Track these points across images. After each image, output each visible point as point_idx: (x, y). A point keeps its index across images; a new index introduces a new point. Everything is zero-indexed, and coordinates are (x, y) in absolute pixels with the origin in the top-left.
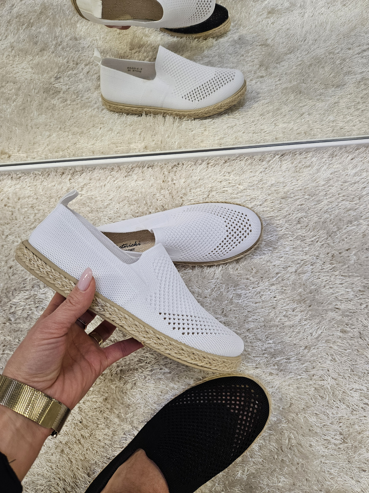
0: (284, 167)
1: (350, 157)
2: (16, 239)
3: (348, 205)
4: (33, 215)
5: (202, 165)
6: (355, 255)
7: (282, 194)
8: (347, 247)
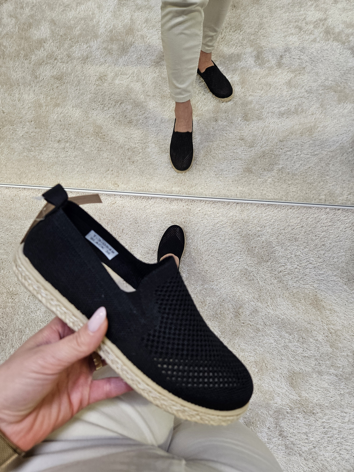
0: (237, 209)
1: (265, 208)
2: (122, 225)
3: (259, 229)
4: (130, 215)
5: (203, 203)
6: (257, 249)
7: (234, 221)
8: (255, 246)
